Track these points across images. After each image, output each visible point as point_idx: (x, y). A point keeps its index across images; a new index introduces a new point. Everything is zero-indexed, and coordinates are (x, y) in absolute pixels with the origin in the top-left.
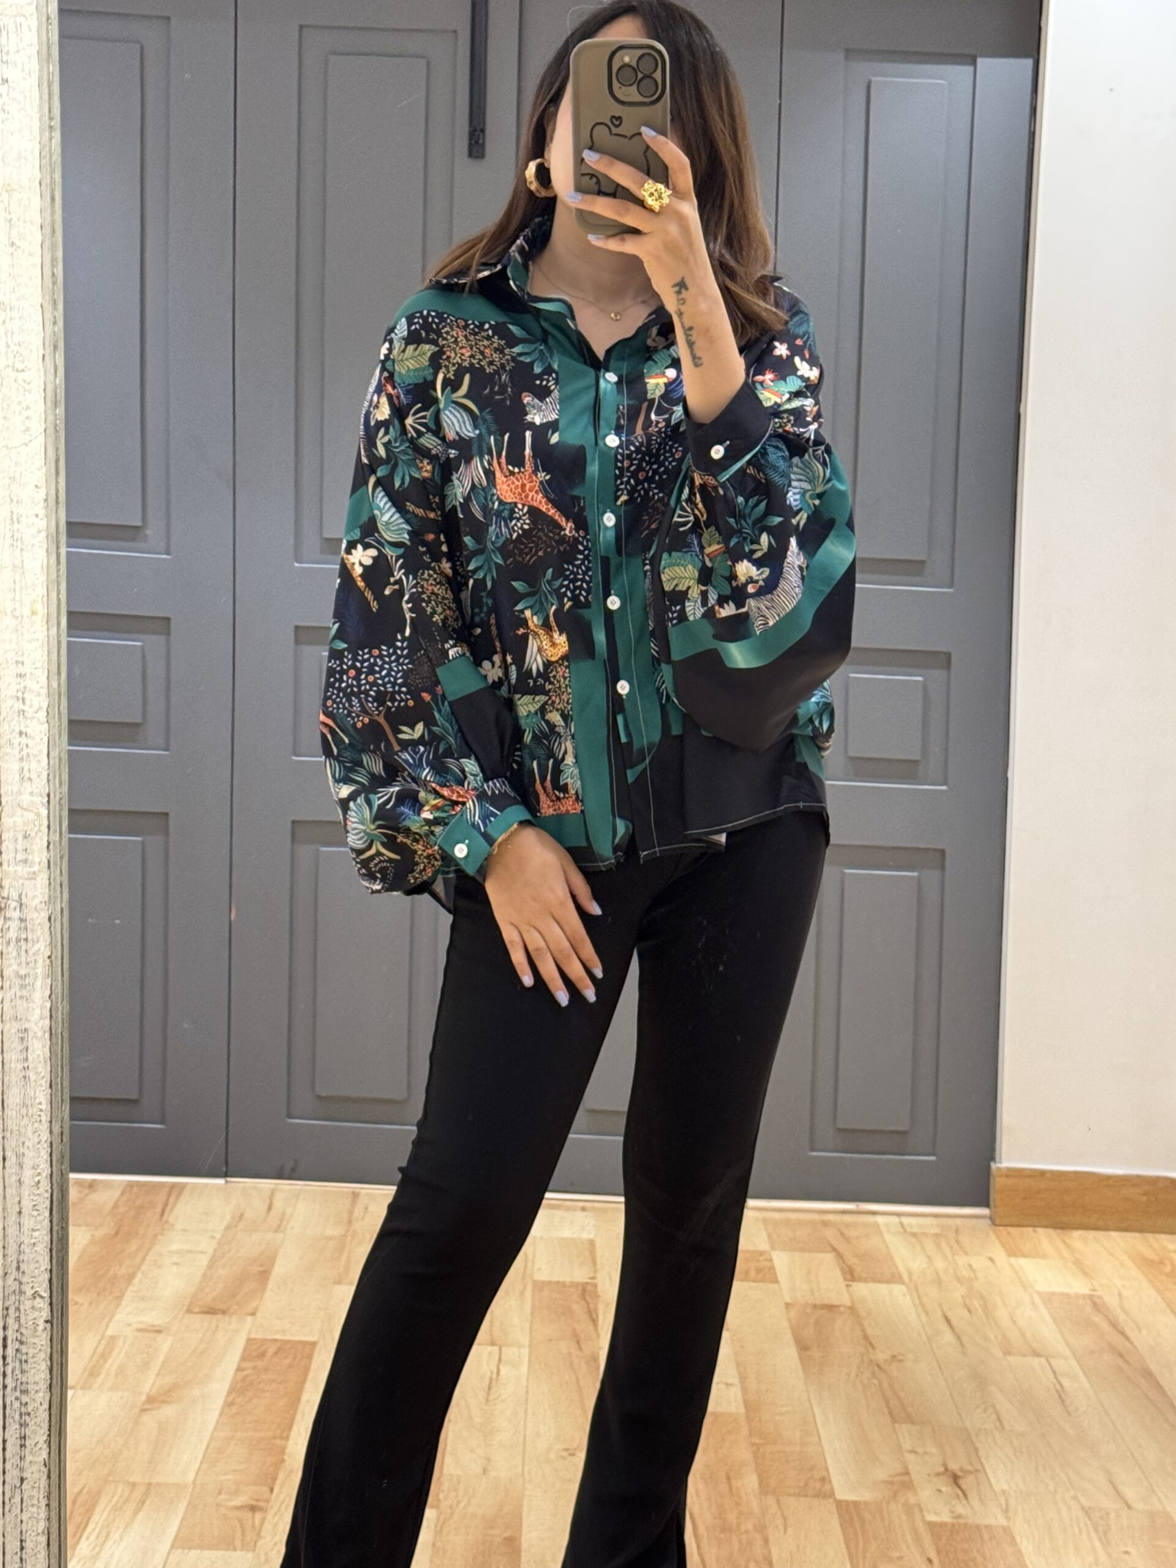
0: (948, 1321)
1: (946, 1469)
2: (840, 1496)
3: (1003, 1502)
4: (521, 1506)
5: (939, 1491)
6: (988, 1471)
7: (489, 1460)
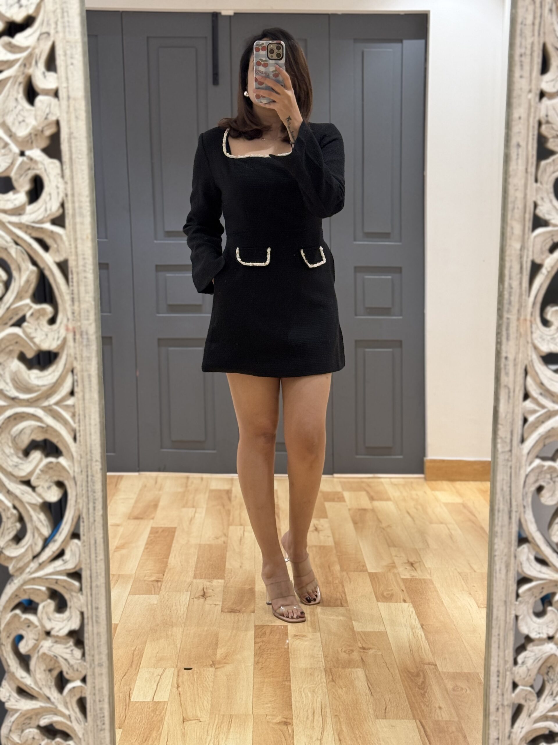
0: (408, 513)
1: (408, 562)
2: (369, 571)
3: (429, 571)
4: (254, 578)
5: (406, 568)
6: (424, 562)
7: (242, 563)
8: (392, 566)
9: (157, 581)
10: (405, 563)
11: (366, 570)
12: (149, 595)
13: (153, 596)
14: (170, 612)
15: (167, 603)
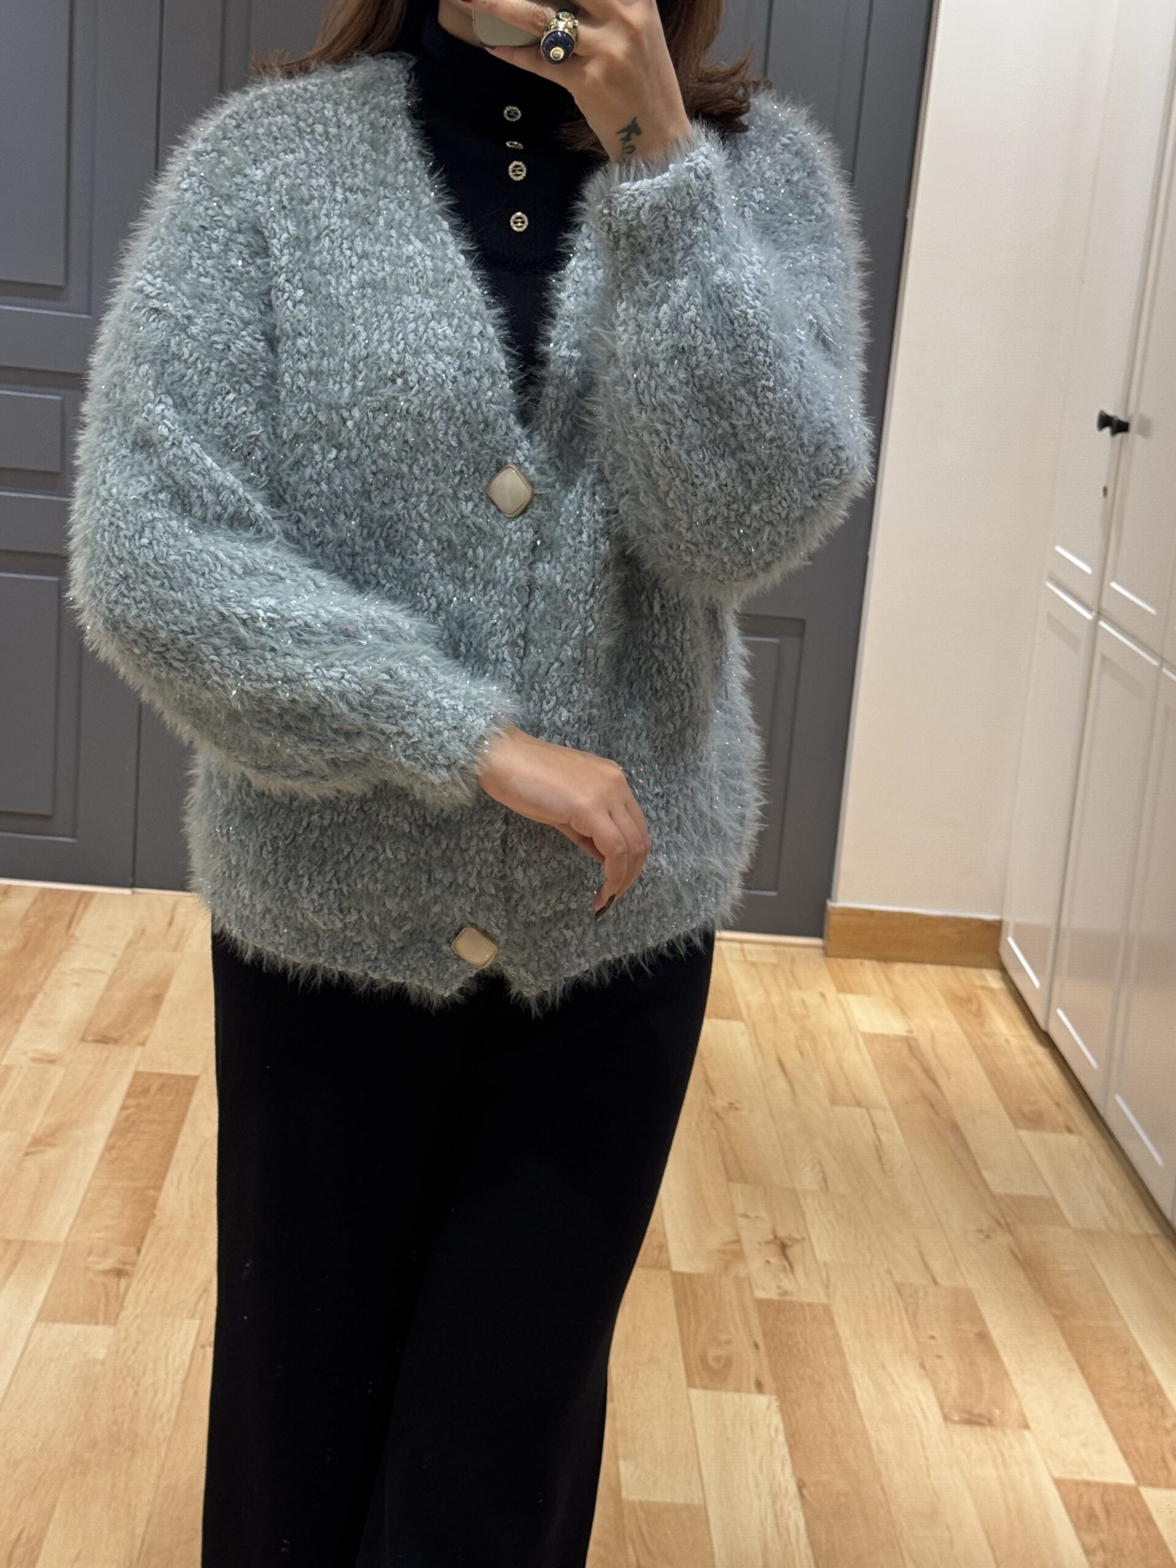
0: (781, 1065)
1: (774, 1237)
2: (675, 1266)
3: (825, 1276)
5: (768, 1263)
6: (814, 1238)
8: (733, 1253)
9: (119, 1273)
10: (768, 1243)
11: (666, 1266)
12: (90, 1323)
13: (99, 1328)
14: (136, 1393)
15: (133, 1357)
